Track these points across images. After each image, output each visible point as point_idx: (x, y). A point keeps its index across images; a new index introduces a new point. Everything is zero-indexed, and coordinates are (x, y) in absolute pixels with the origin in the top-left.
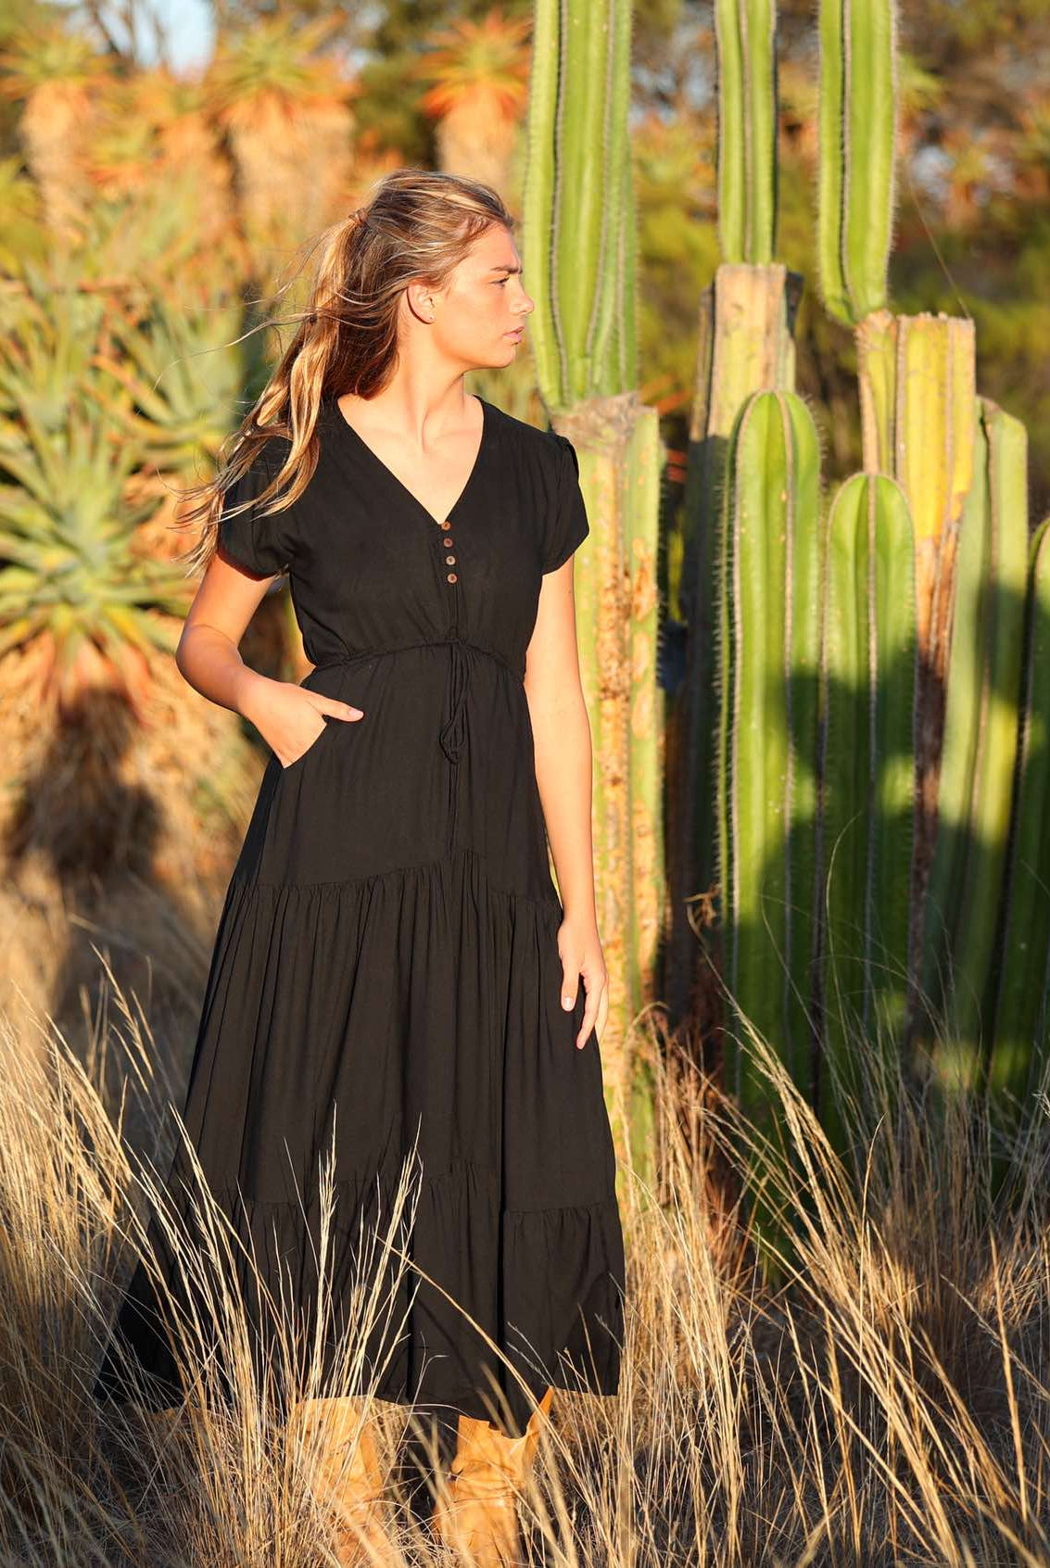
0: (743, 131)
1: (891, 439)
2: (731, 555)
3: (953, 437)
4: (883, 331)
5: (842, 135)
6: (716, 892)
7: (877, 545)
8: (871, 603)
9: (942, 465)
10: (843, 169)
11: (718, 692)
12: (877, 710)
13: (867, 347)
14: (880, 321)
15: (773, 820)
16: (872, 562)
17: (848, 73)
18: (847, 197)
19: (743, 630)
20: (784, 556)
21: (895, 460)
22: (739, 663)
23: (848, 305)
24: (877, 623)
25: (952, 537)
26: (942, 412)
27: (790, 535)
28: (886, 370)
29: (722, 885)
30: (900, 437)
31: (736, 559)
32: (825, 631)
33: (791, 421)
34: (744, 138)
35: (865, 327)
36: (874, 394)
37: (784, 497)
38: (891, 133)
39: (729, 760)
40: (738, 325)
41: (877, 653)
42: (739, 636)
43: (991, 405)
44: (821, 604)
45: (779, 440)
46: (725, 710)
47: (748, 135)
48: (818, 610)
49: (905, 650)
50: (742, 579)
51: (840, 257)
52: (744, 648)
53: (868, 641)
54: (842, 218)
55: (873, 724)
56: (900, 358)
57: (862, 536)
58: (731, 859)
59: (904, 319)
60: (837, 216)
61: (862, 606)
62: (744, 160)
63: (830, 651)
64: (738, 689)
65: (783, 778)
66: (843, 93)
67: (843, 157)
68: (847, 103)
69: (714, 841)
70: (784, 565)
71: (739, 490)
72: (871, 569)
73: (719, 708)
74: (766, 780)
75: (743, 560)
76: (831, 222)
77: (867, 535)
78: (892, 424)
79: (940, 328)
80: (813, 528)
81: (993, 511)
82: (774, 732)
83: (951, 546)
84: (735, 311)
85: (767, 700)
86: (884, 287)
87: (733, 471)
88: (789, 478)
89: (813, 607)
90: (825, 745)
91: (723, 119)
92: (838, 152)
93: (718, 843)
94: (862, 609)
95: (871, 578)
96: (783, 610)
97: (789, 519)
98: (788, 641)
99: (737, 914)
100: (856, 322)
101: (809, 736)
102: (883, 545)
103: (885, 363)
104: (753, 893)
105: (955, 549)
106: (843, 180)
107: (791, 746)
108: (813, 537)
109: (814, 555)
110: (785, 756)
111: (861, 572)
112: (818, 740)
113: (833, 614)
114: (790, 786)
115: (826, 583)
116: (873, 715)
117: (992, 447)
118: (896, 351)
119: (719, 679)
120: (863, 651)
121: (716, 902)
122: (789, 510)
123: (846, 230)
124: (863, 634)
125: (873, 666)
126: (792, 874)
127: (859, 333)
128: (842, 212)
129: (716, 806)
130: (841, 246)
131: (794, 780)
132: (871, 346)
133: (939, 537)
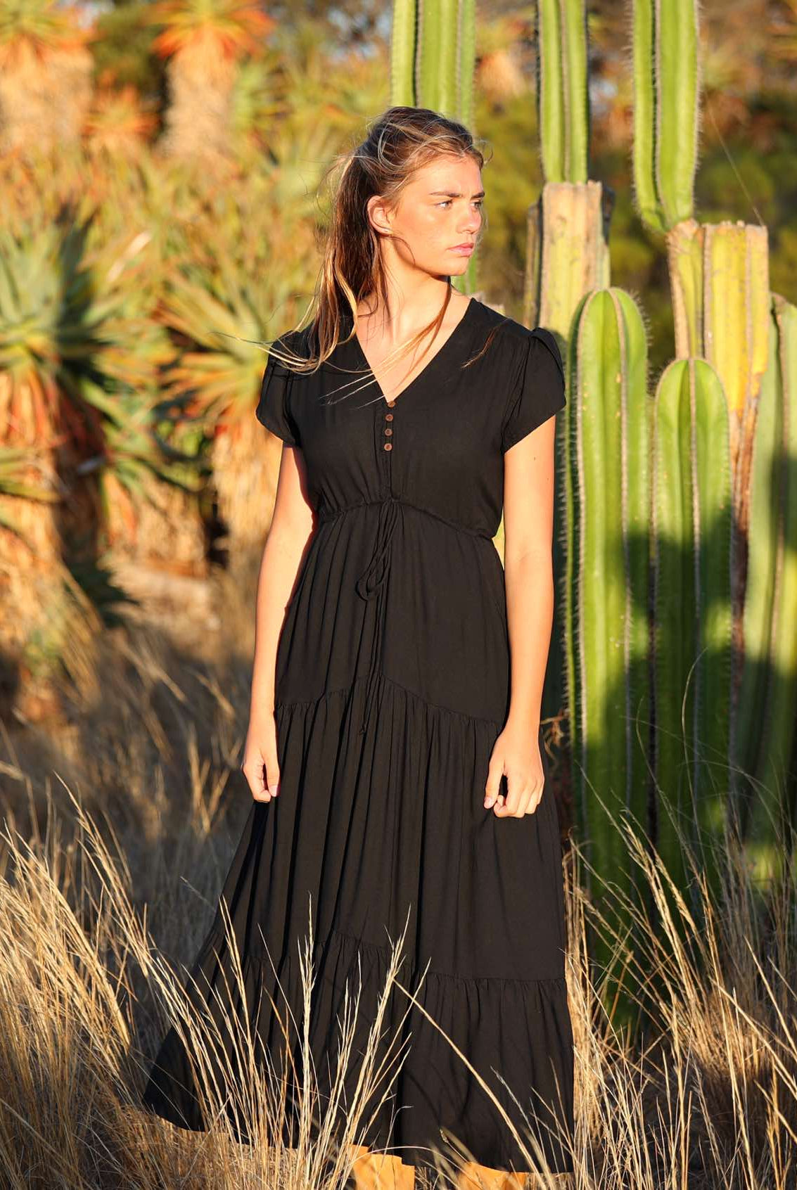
0: (561, 69)
1: (700, 329)
2: (573, 429)
3: (752, 326)
4: (690, 237)
5: (654, 72)
6: (565, 715)
7: (697, 418)
8: (694, 467)
9: (744, 350)
10: (655, 101)
11: (564, 546)
12: (700, 560)
13: (677, 250)
14: (688, 229)
15: (614, 654)
16: (694, 432)
17: (658, 18)
18: (659, 124)
19: (586, 493)
20: (620, 428)
21: (703, 346)
22: (583, 521)
23: (661, 216)
24: (699, 485)
25: (752, 411)
26: (743, 305)
27: (624, 411)
28: (694, 270)
29: (570, 710)
30: (707, 326)
31: (579, 433)
32: (654, 492)
33: (623, 315)
34: (561, 75)
35: (675, 234)
36: (684, 291)
37: (618, 380)
38: (695, 69)
39: (575, 603)
40: (562, 234)
41: (700, 509)
42: (582, 498)
43: (779, 299)
44: (651, 469)
45: (613, 331)
46: (570, 561)
47: (565, 73)
48: (648, 474)
49: (722, 506)
50: (584, 449)
51: (654, 176)
52: (587, 508)
53: (691, 499)
54: (655, 142)
55: (697, 570)
56: (706, 259)
57: (685, 410)
58: (578, 687)
59: (710, 227)
60: (650, 141)
61: (686, 471)
62: (562, 94)
63: (659, 508)
64: (582, 543)
65: (622, 617)
66: (654, 35)
67: (655, 90)
68: (657, 45)
69: (564, 672)
70: (619, 436)
71: (580, 374)
72: (693, 439)
73: (565, 559)
74: (607, 619)
75: (584, 433)
76: (645, 145)
77: (689, 410)
78: (700, 316)
79: (740, 234)
80: (643, 405)
81: (785, 388)
82: (613, 578)
83: (751, 419)
84: (559, 222)
85: (607, 552)
86: (692, 200)
87: (574, 359)
88: (623, 363)
89: (644, 472)
90: (656, 587)
91: (543, 60)
92: (650, 86)
93: (566, 674)
94: (686, 474)
95: (694, 446)
96: (620, 475)
97: (623, 398)
98: (624, 501)
99: (585, 733)
100: (668, 230)
101: (642, 582)
102: (702, 420)
103: (693, 264)
104: (598, 715)
105: (755, 421)
106: (655, 109)
107: (628, 590)
108: (643, 413)
109: (643, 428)
110: (624, 599)
111: (685, 442)
112: (651, 584)
113: (661, 477)
114: (628, 624)
115: (654, 452)
116: (697, 562)
117: (781, 334)
118: (703, 254)
119: (564, 535)
120: (687, 509)
121: (564, 725)
122: (623, 391)
123: (658, 153)
124: (687, 494)
125: (697, 521)
126: (631, 699)
127: (670, 239)
128: (655, 136)
129: (564, 643)
130: (654, 166)
131: (631, 619)
132: (681, 250)
133: (742, 411)
